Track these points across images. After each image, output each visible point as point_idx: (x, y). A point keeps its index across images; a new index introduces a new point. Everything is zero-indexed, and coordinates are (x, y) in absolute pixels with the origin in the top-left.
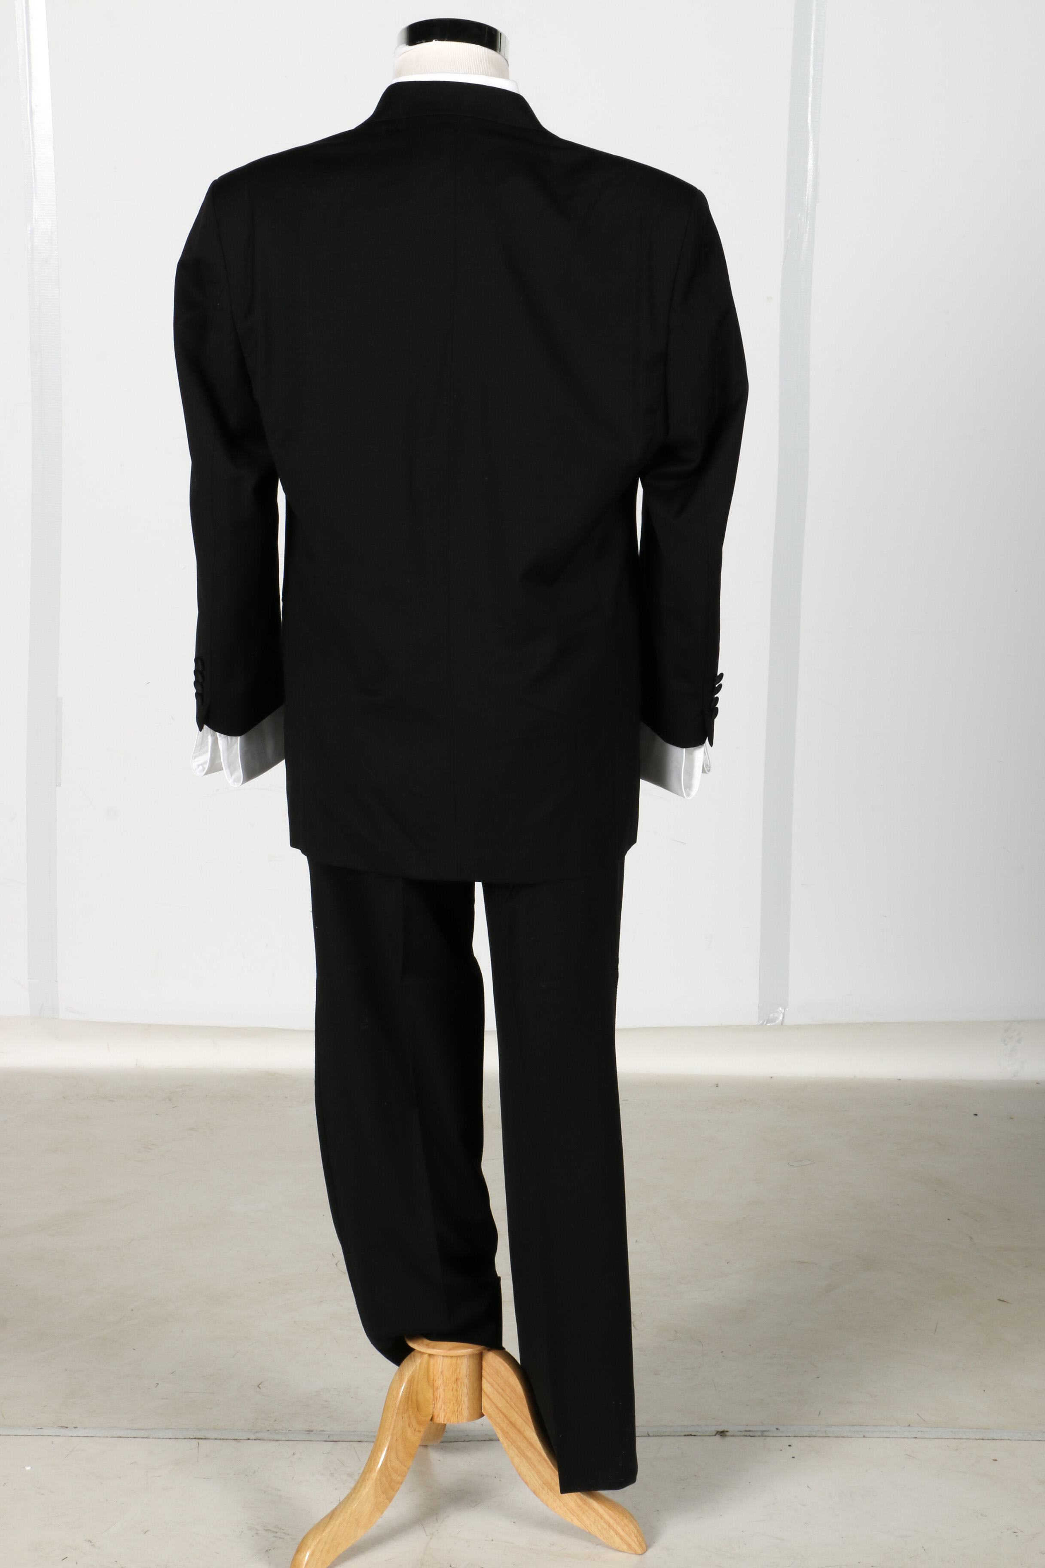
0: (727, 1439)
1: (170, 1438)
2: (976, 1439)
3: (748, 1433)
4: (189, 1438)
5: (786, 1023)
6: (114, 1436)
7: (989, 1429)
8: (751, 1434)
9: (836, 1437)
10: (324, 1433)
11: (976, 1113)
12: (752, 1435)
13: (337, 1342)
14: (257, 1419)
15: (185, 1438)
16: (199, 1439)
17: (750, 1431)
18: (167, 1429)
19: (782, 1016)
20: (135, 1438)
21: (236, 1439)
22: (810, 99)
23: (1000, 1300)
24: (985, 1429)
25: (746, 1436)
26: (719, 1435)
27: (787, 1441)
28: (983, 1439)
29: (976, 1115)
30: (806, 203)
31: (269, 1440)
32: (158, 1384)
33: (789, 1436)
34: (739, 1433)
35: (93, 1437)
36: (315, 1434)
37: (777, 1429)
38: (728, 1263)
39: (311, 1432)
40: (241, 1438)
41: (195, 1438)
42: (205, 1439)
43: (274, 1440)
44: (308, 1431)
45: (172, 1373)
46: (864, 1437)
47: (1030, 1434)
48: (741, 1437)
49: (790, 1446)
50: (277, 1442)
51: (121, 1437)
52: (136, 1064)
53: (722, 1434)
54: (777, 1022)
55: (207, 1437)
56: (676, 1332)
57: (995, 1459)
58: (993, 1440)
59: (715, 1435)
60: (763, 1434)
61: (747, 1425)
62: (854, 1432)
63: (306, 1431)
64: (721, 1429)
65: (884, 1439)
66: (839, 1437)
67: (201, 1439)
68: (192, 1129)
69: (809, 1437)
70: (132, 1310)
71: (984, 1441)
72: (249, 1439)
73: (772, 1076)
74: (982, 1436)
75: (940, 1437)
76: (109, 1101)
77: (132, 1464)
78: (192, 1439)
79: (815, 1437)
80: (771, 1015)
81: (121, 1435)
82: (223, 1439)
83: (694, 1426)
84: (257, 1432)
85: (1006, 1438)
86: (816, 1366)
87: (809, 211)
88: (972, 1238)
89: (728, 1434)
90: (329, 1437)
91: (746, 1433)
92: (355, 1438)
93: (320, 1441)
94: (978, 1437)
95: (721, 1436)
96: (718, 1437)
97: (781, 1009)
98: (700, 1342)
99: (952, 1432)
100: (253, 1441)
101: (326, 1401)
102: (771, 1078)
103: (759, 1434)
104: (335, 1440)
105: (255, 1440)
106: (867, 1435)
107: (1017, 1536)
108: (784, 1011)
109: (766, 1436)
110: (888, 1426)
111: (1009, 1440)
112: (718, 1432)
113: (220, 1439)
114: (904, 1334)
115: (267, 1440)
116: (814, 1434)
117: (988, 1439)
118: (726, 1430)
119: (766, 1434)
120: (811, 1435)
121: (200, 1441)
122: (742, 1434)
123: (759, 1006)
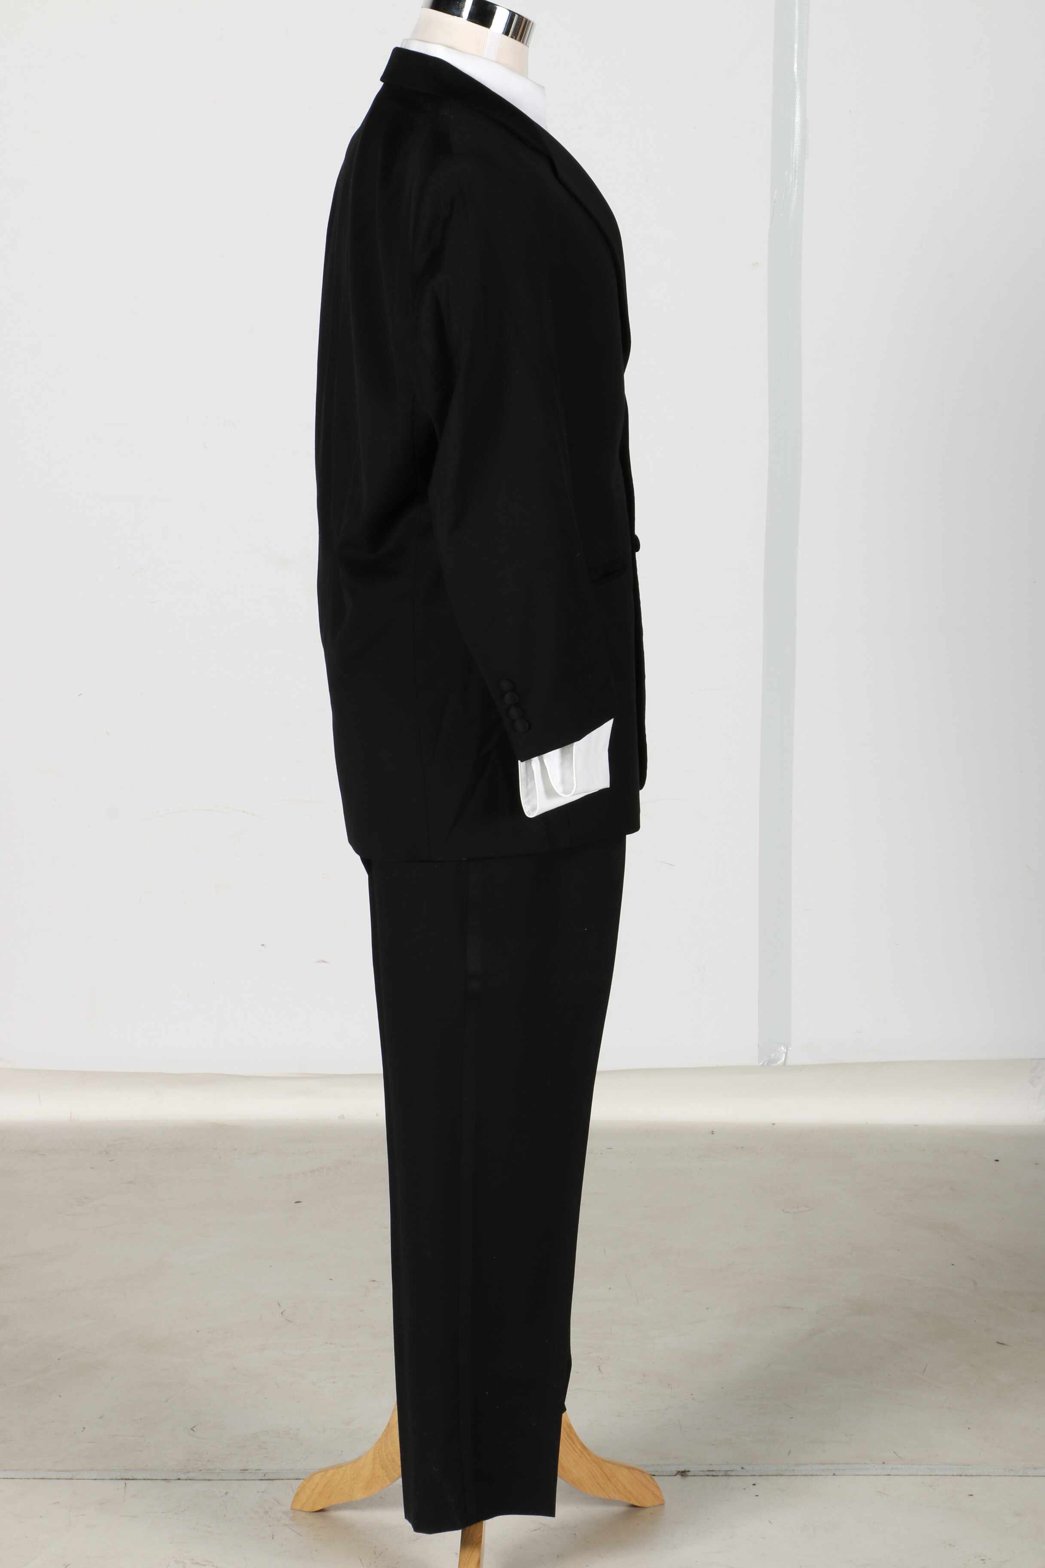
0: (688, 1478)
1: (96, 1479)
2: (953, 1475)
3: (711, 1473)
4: (116, 1479)
5: (789, 1063)
6: (37, 1477)
7: (968, 1465)
8: (714, 1473)
9: (804, 1475)
10: (260, 1471)
11: (997, 1159)
12: (714, 1475)
13: (278, 1387)
14: (189, 1460)
15: (111, 1479)
16: (126, 1479)
17: (713, 1471)
18: (92, 1470)
19: (784, 1056)
20: (58, 1479)
21: (166, 1479)
22: (796, 46)
23: (998, 1343)
24: (964, 1465)
25: (708, 1476)
26: (680, 1476)
27: (752, 1480)
28: (960, 1475)
29: (997, 1160)
30: (794, 160)
31: (202, 1480)
32: (84, 1428)
33: (755, 1475)
34: (701, 1473)
35: (13, 1478)
36: (251, 1473)
37: (742, 1468)
38: (707, 1309)
39: (246, 1471)
40: (171, 1478)
41: (122, 1479)
42: (133, 1479)
43: (206, 1480)
44: (243, 1470)
45: (100, 1418)
46: (834, 1475)
47: (1012, 1470)
48: (703, 1477)
49: (754, 1485)
50: (210, 1481)
51: (43, 1479)
52: (71, 1117)
53: (684, 1474)
54: (778, 1063)
55: (135, 1478)
56: (645, 1376)
57: (971, 1494)
58: (972, 1476)
59: (676, 1475)
60: (727, 1474)
61: (711, 1465)
62: (824, 1470)
63: (240, 1470)
64: (682, 1469)
65: (855, 1476)
66: (807, 1475)
67: (129, 1479)
68: (131, 1182)
69: (776, 1475)
70: (59, 1359)
71: (962, 1477)
72: (179, 1479)
73: (774, 1123)
74: (960, 1473)
75: (915, 1474)
76: (40, 1154)
77: (54, 1504)
78: (118, 1479)
79: (782, 1475)
80: (773, 1055)
81: (43, 1477)
82: (152, 1479)
83: (654, 1465)
84: (189, 1472)
85: (986, 1474)
86: (790, 1407)
87: (797, 168)
88: (976, 1283)
89: (689, 1474)
90: (265, 1475)
91: (708, 1473)
92: (293, 1476)
93: (255, 1480)
94: (955, 1474)
95: (682, 1475)
96: (679, 1477)
97: (783, 1048)
98: (670, 1385)
99: (928, 1468)
100: (184, 1481)
101: (264, 1443)
102: (773, 1124)
103: (723, 1473)
104: (270, 1478)
105: (186, 1480)
106: (837, 1473)
107: (984, 1563)
108: (787, 1050)
109: (729, 1476)
110: (860, 1464)
111: (988, 1475)
112: (679, 1472)
113: (149, 1479)
114: (889, 1375)
115: (199, 1480)
116: (781, 1473)
117: (966, 1476)
118: (687, 1470)
119: (729, 1473)
120: (777, 1474)
121: (127, 1481)
122: (704, 1474)
123: (758, 1046)
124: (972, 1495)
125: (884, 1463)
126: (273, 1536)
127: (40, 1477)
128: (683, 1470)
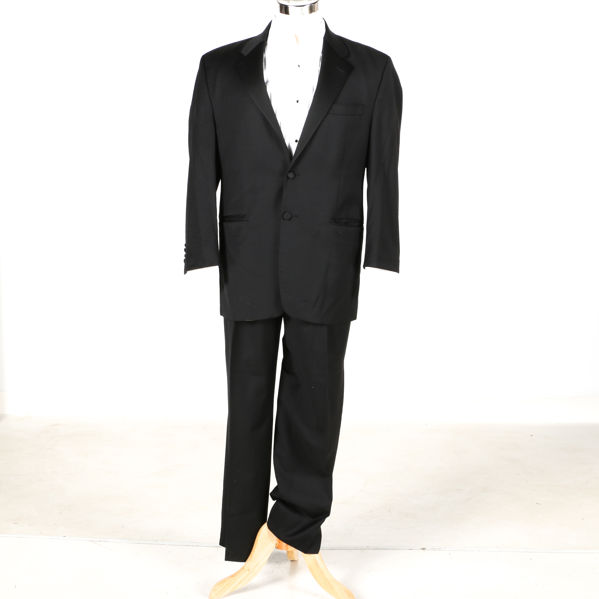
9: (468, 551)
11: (532, 435)
12: (435, 550)
23: (537, 503)
24: (527, 548)
27: (449, 552)
37: (445, 548)
46: (480, 551)
47: (545, 551)
48: (431, 550)
58: (530, 552)
61: (433, 546)
62: (475, 549)
71: (527, 552)
75: (509, 551)
86: (461, 527)
88: (527, 481)
89: (425, 549)
94: (524, 551)
96: (422, 550)
99: (514, 549)
114: (497, 515)
119: (440, 549)
120: (458, 550)
124: (531, 559)
125: (498, 547)
126: (273, 572)
127: (186, 545)
128: (423, 548)
